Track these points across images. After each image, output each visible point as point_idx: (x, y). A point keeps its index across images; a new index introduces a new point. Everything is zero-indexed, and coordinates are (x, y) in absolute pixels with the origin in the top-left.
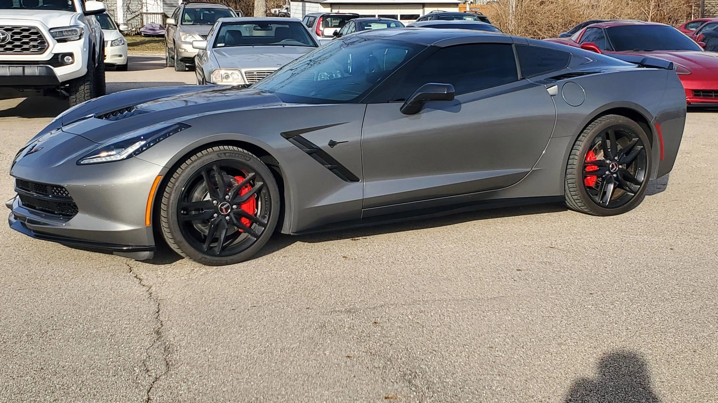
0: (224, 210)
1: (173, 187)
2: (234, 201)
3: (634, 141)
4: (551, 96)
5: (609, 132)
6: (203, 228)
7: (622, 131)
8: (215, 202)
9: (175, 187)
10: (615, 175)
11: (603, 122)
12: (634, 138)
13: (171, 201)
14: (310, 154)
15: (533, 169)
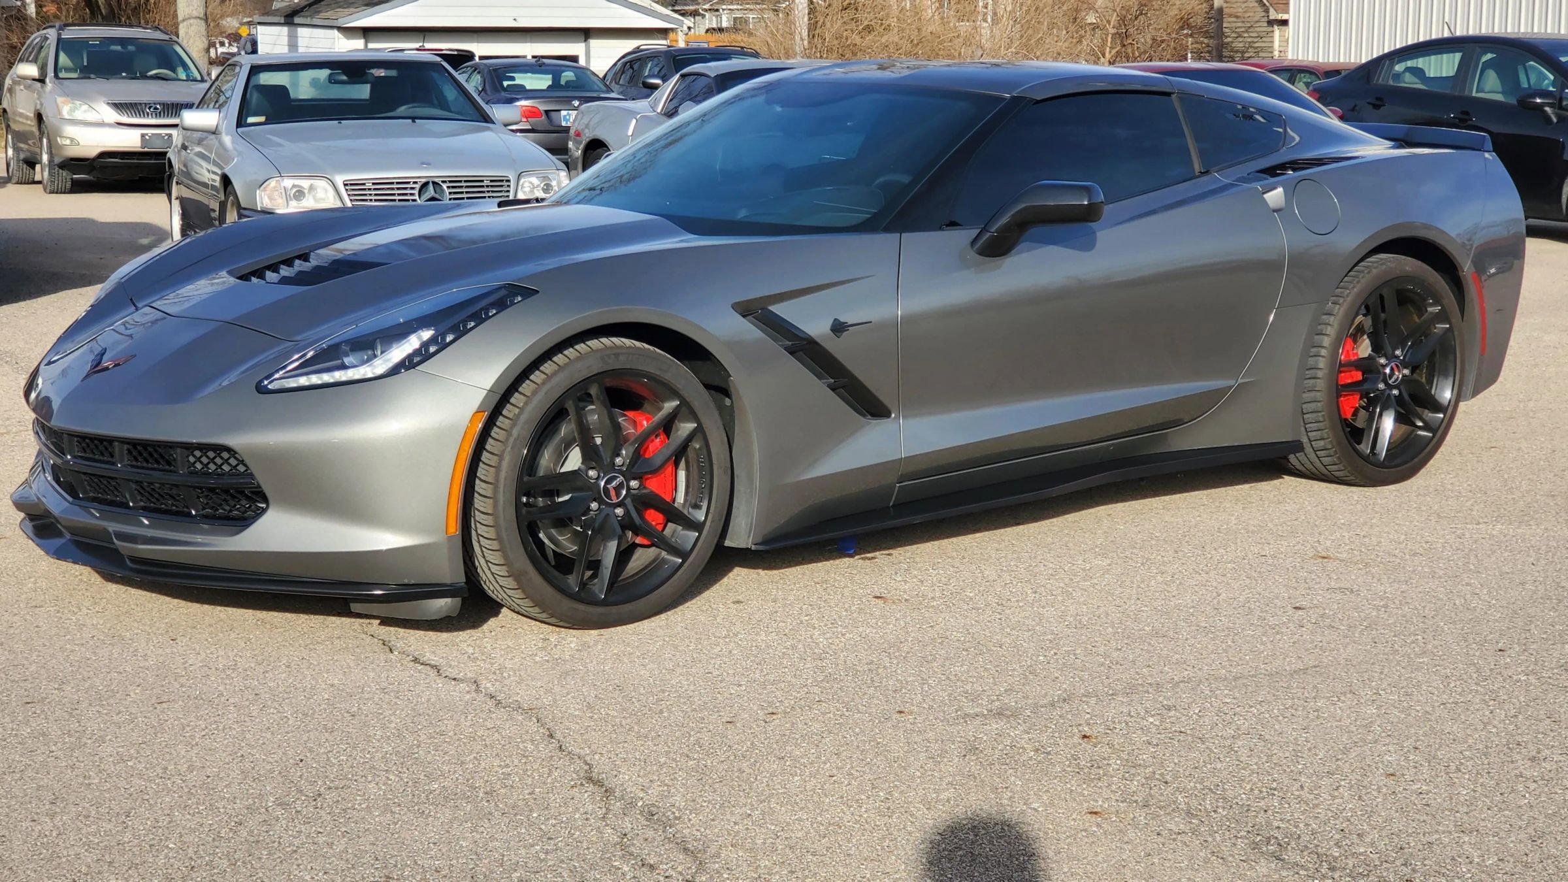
0: (613, 493)
1: (507, 439)
2: (634, 470)
3: (1431, 313)
4: (1275, 211)
5: (1385, 292)
6: (560, 538)
7: (1410, 290)
8: (592, 473)
9: (512, 440)
10: (1395, 392)
11: (1374, 271)
12: (1431, 305)
13: (503, 474)
14: (792, 352)
15: (1240, 381)
